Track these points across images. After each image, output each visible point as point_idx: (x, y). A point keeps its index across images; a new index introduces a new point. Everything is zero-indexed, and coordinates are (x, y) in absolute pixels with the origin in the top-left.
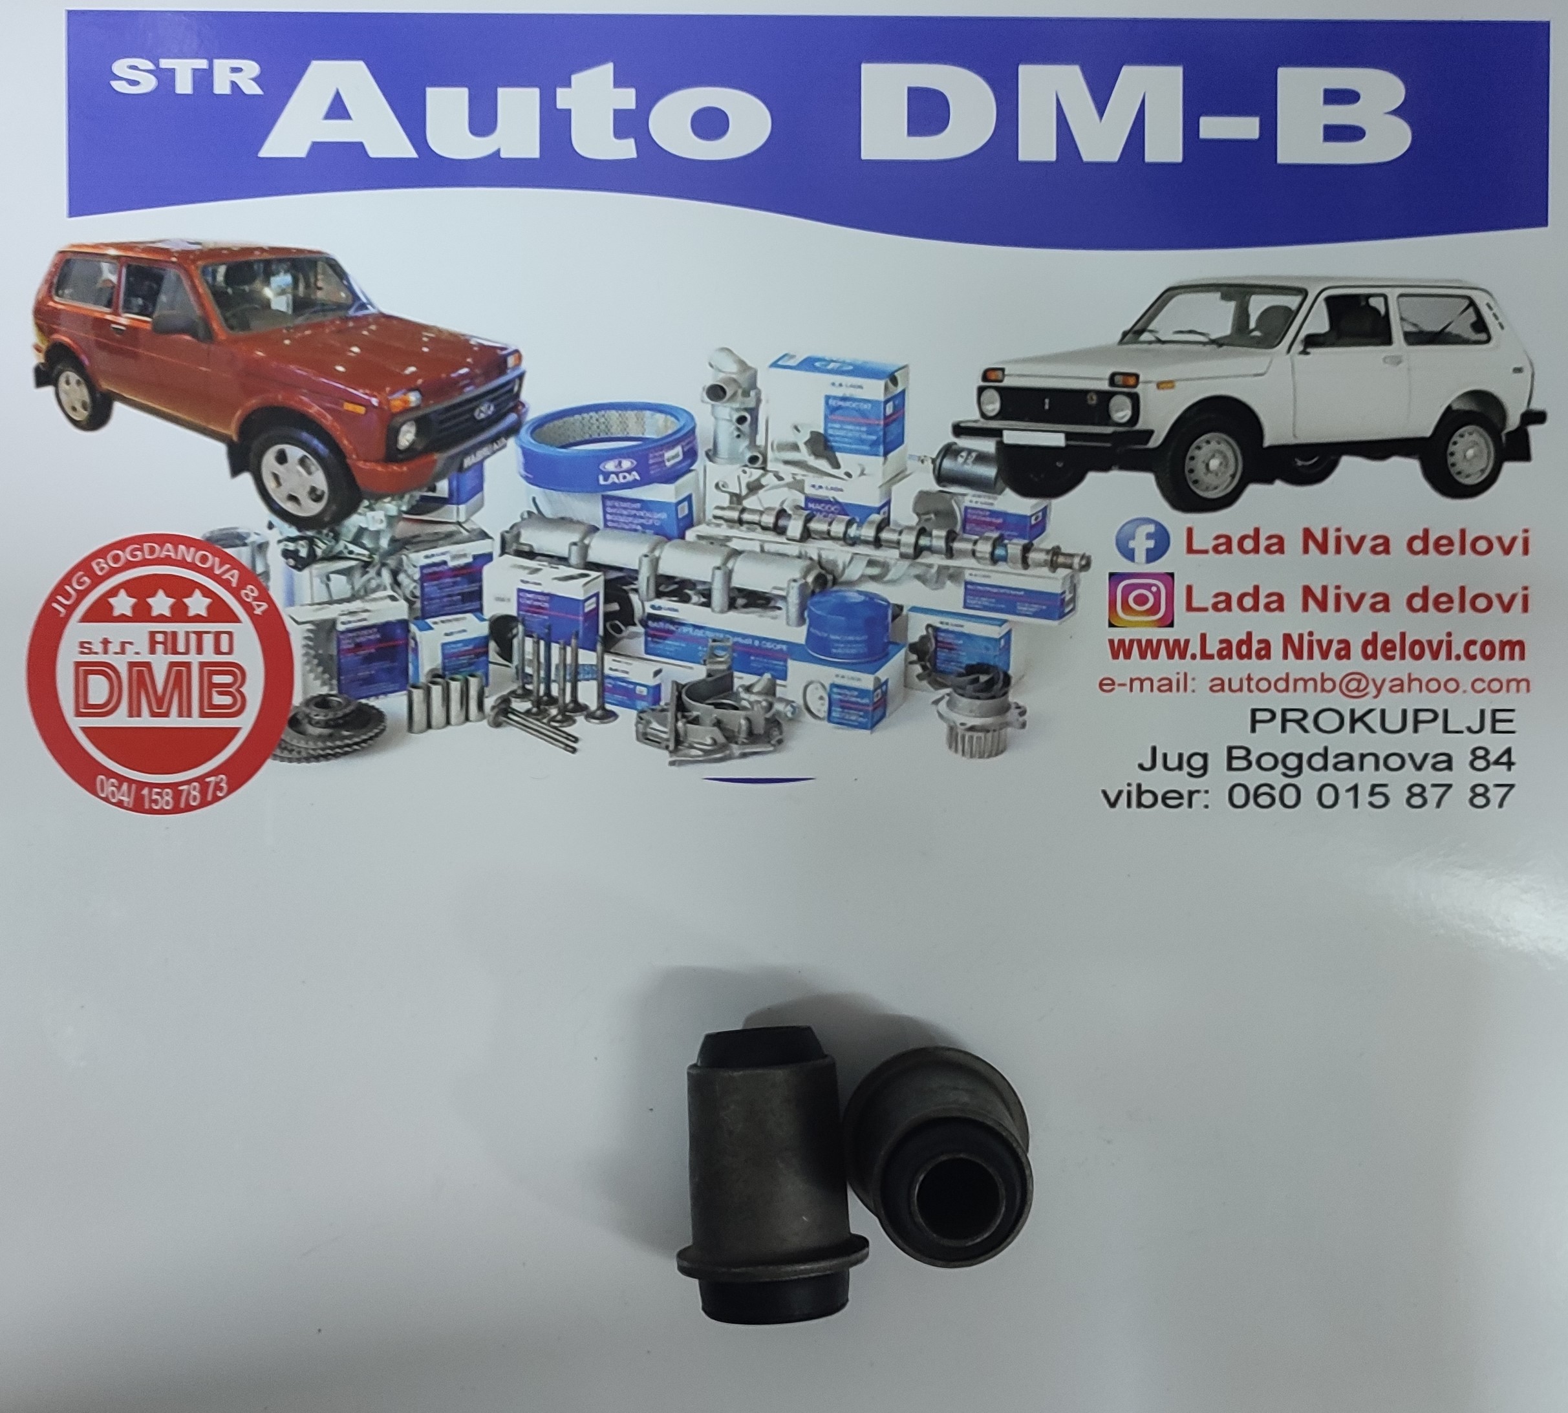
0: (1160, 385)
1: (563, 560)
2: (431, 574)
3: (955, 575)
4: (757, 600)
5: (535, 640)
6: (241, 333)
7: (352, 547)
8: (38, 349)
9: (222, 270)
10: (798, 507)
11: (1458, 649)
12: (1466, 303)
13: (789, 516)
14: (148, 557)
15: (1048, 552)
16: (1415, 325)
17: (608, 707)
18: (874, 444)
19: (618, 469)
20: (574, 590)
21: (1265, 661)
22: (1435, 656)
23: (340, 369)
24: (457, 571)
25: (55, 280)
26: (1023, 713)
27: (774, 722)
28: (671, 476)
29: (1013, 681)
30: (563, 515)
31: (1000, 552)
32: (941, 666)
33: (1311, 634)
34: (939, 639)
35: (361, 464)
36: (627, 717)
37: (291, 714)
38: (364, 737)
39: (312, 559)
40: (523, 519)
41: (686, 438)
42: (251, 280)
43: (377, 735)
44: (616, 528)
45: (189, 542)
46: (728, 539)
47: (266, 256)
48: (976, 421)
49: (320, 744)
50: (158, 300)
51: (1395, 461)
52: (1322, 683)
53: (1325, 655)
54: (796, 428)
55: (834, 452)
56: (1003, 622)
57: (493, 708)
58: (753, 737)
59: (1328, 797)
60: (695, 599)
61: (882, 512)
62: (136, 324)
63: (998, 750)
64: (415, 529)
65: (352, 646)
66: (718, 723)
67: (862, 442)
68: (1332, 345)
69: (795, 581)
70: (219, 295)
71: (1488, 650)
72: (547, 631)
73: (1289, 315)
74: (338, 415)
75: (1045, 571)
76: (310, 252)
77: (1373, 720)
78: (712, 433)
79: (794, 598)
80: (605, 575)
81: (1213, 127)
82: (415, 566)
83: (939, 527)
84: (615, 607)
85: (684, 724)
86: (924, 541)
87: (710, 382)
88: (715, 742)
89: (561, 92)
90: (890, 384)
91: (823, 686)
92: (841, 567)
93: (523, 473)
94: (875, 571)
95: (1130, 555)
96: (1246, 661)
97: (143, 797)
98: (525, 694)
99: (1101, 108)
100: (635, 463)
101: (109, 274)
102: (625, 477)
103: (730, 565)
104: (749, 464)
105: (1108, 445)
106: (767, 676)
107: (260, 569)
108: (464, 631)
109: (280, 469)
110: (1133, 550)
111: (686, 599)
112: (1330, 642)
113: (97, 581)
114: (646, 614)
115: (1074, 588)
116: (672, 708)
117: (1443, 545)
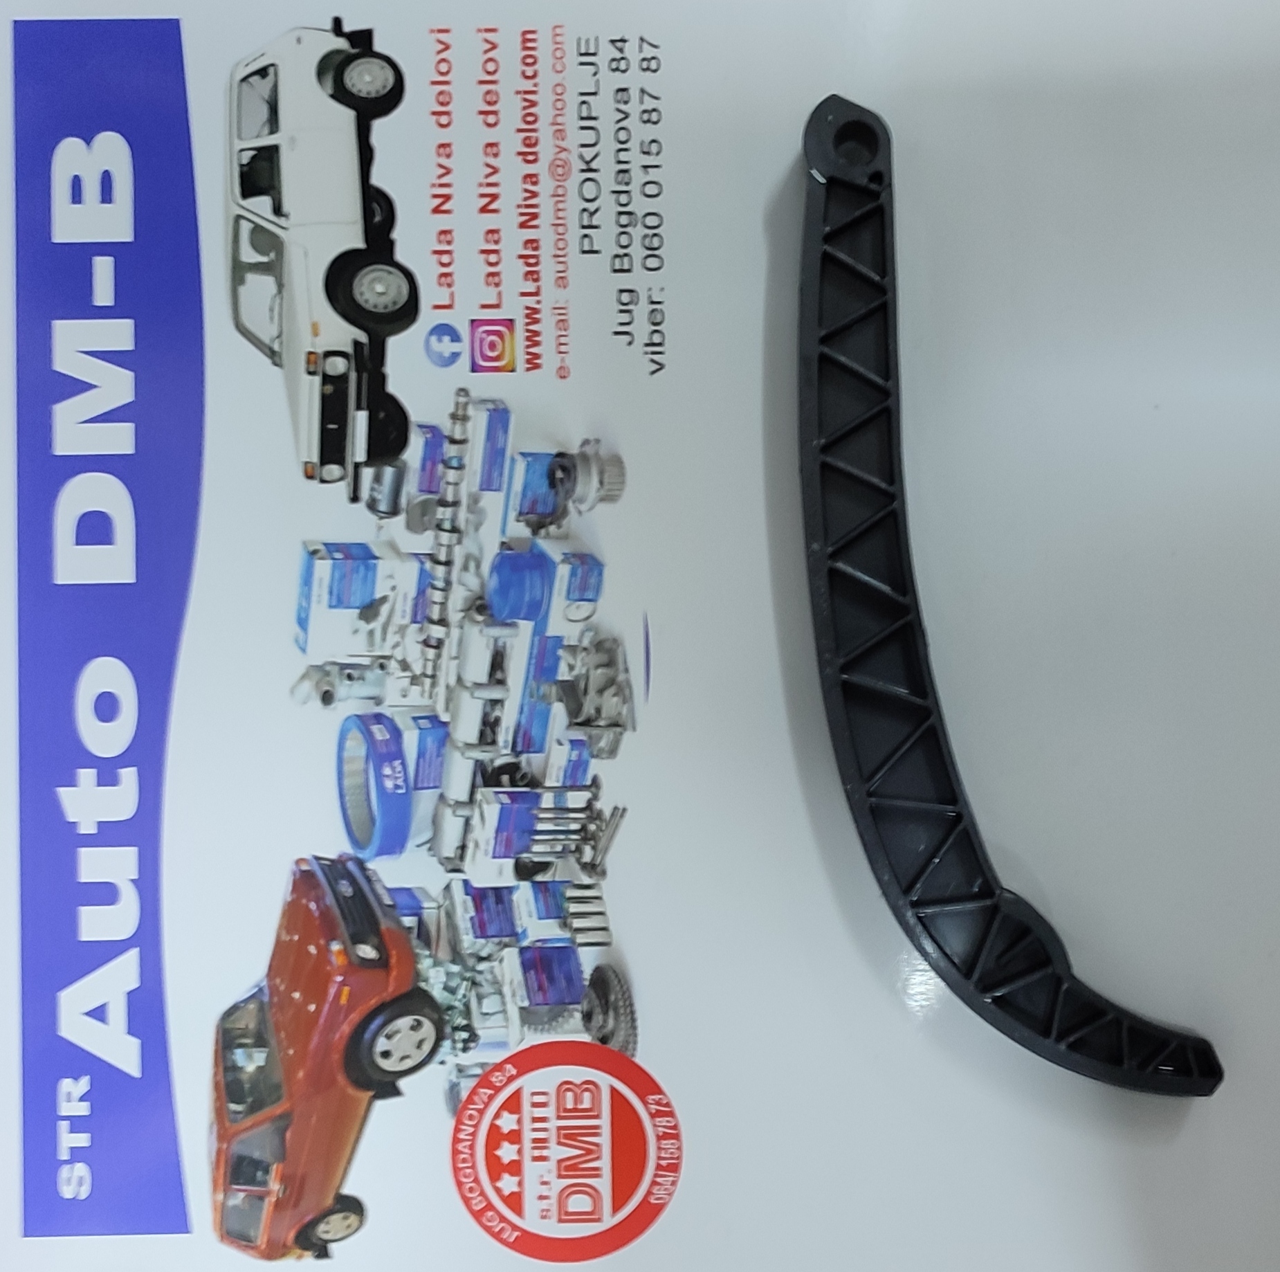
0: (316, 333)
1: (467, 822)
2: (481, 930)
3: (475, 500)
4: (498, 662)
5: (531, 843)
6: (284, 1090)
7: (460, 996)
8: (300, 1257)
9: (233, 1107)
10: (421, 630)
11: (528, 85)
12: (244, 84)
13: (428, 637)
14: (469, 1165)
15: (454, 423)
16: (264, 125)
17: (589, 782)
18: (367, 568)
19: (392, 777)
20: (492, 812)
21: (541, 243)
22: (533, 104)
23: (312, 1008)
24: (478, 908)
25: (244, 1243)
26: (586, 442)
27: (599, 646)
28: (396, 734)
29: (562, 450)
30: (429, 820)
31: (454, 463)
32: (549, 510)
33: (519, 206)
34: (526, 511)
35: (391, 989)
36: (596, 767)
37: (598, 1043)
38: (616, 982)
39: (468, 1028)
40: (434, 856)
41: (365, 722)
42: (238, 1082)
43: (614, 972)
44: (440, 781)
45: (457, 1130)
46: (448, 687)
47: (221, 1069)
48: (349, 484)
49: (622, 1018)
50: (259, 1158)
51: (375, 139)
52: (558, 196)
53: (534, 195)
54: (356, 632)
55: (375, 600)
56: (513, 460)
57: (590, 877)
58: (610, 663)
59: (651, 189)
60: (497, 713)
61: (423, 560)
62: (279, 1176)
63: (617, 461)
64: (444, 944)
65: (540, 993)
66: (601, 691)
67: (366, 577)
68: (279, 193)
69: (481, 631)
70: (253, 1109)
71: (530, 60)
72: (526, 834)
73: (257, 230)
74: (350, 1008)
75: (470, 425)
76: (218, 1032)
77: (588, 153)
78: (362, 700)
79: (496, 631)
80: (478, 787)
81: (104, 293)
82: (475, 943)
83: (435, 513)
84: (505, 778)
85: (603, 719)
86: (447, 525)
87: (317, 703)
88: (615, 695)
89: (84, 830)
90: (319, 555)
91: (568, 606)
92: (469, 593)
93: (397, 856)
94: (472, 565)
95: (455, 356)
96: (542, 259)
97: (669, 1165)
98: (579, 850)
99: (91, 387)
100: (386, 764)
101: (237, 1198)
102: (399, 772)
103: (469, 684)
104: (385, 671)
105: (365, 376)
106: (560, 652)
107: (478, 1071)
108: (527, 902)
109: (396, 1056)
110: (453, 353)
111: (497, 721)
112: (526, 191)
113: (490, 1206)
114: (513, 753)
115: (484, 401)
116: (588, 729)
117: (444, 100)
